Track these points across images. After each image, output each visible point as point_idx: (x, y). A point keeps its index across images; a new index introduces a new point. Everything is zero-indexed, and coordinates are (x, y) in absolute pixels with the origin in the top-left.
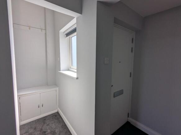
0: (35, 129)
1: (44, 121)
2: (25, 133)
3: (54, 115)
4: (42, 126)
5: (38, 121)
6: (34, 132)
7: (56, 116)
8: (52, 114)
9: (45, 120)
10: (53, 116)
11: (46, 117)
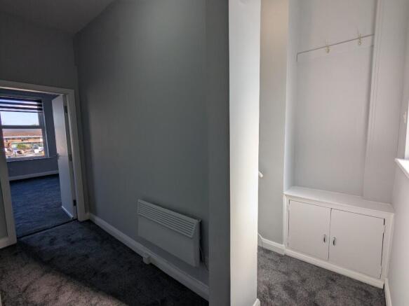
0: (304, 281)
1: (330, 281)
2: (284, 273)
3: (364, 287)
4: (319, 289)
5: (317, 271)
6: (297, 286)
7: (368, 294)
8: (361, 283)
9: (332, 280)
10: (362, 289)
11: (339, 276)
